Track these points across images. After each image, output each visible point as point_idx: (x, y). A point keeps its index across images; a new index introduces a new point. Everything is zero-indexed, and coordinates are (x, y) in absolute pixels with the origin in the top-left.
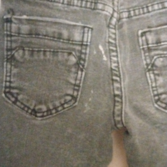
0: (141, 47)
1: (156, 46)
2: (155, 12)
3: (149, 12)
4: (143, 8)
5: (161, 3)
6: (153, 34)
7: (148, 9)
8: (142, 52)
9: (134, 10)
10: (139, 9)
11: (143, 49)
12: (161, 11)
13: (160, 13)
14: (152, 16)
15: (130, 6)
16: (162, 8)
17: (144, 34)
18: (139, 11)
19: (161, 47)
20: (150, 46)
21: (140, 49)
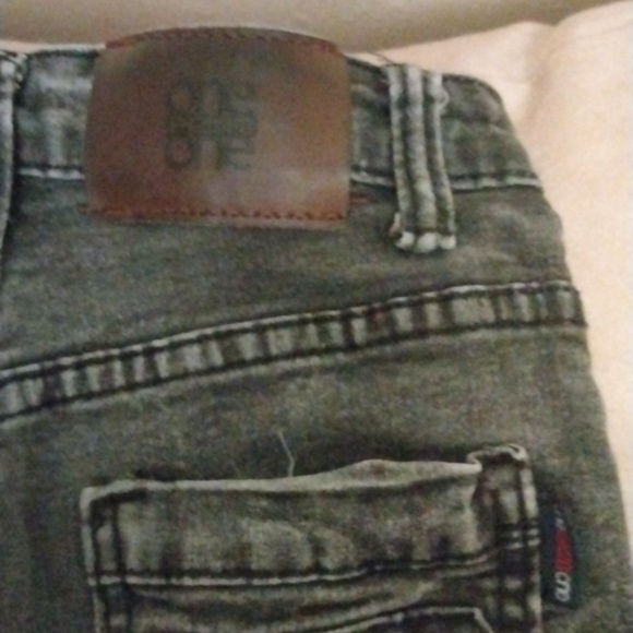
0: (92, 582)
1: (160, 588)
2: (191, 383)
3: (157, 381)
4: (127, 358)
5: (219, 337)
6: (150, 512)
7: (151, 366)
8: (98, 606)
9: (79, 366)
10: (108, 359)
11: (102, 590)
12: (221, 378)
13: (217, 390)
14: (171, 401)
15: (62, 344)
16: (229, 366)
17: (108, 512)
18: (108, 373)
19: (182, 598)
20: (132, 580)
21: (89, 590)
